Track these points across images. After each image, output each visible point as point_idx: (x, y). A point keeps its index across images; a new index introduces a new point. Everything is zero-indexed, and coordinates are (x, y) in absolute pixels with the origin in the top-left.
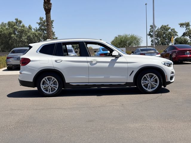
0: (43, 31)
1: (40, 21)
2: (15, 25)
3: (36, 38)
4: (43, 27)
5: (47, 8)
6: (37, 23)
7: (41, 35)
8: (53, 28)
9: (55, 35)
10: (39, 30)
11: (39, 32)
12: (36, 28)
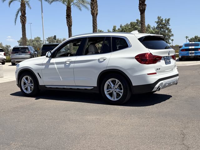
0: (160, 29)
1: (158, 20)
2: (135, 25)
4: (160, 25)
5: (141, 8)
6: (156, 22)
7: (159, 32)
8: (170, 25)
9: (171, 32)
10: (157, 28)
11: (157, 30)
12: (154, 27)
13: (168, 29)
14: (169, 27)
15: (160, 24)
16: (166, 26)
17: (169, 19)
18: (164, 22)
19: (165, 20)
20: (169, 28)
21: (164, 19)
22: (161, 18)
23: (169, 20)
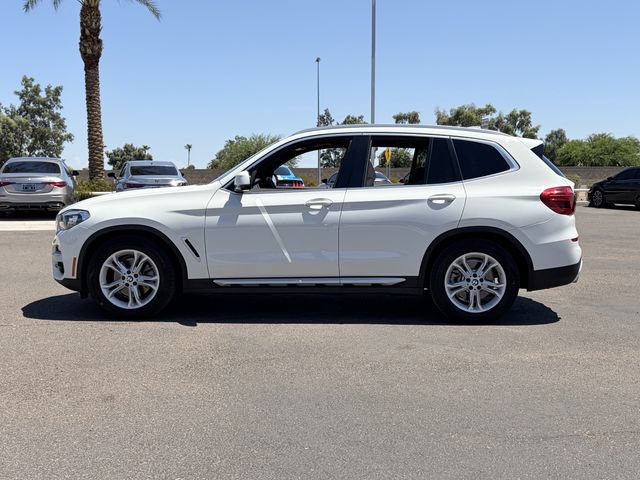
0: (33, 117)
1: (23, 88)
3: (12, 134)
4: (32, 105)
5: (89, 51)
6: (16, 93)
7: (27, 125)
8: (61, 108)
9: (65, 127)
10: (20, 112)
11: (21, 118)
12: (13, 108)
13: (55, 117)
14: (59, 111)
15: (30, 101)
16: (50, 107)
17: (61, 88)
18: (43, 95)
19: (48, 91)
20: (58, 114)
21: (43, 88)
22: (34, 84)
23: (58, 91)
